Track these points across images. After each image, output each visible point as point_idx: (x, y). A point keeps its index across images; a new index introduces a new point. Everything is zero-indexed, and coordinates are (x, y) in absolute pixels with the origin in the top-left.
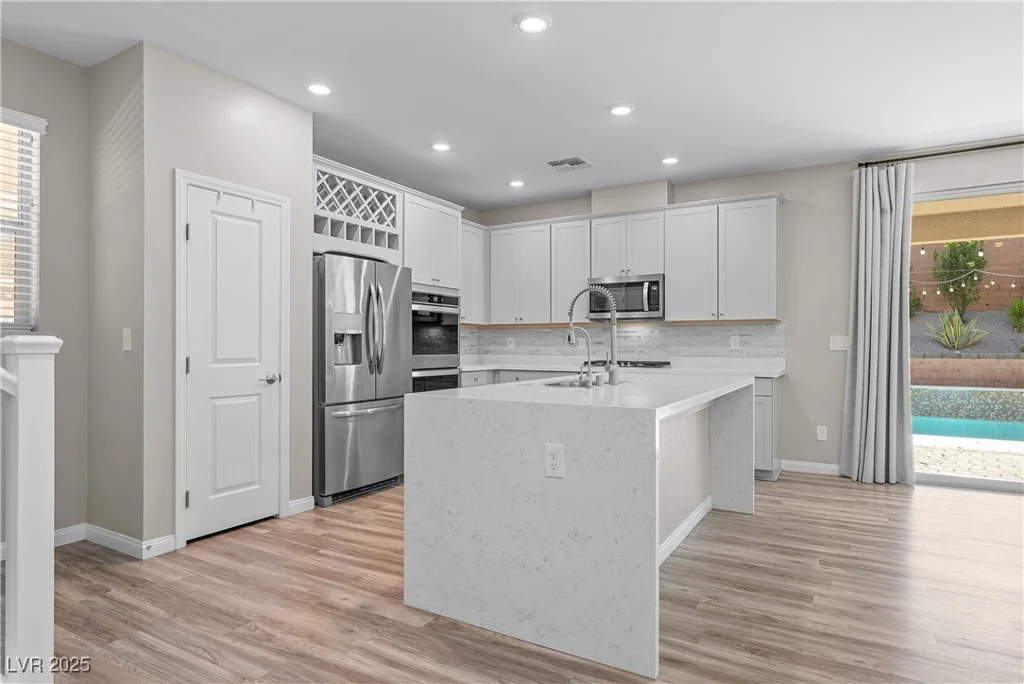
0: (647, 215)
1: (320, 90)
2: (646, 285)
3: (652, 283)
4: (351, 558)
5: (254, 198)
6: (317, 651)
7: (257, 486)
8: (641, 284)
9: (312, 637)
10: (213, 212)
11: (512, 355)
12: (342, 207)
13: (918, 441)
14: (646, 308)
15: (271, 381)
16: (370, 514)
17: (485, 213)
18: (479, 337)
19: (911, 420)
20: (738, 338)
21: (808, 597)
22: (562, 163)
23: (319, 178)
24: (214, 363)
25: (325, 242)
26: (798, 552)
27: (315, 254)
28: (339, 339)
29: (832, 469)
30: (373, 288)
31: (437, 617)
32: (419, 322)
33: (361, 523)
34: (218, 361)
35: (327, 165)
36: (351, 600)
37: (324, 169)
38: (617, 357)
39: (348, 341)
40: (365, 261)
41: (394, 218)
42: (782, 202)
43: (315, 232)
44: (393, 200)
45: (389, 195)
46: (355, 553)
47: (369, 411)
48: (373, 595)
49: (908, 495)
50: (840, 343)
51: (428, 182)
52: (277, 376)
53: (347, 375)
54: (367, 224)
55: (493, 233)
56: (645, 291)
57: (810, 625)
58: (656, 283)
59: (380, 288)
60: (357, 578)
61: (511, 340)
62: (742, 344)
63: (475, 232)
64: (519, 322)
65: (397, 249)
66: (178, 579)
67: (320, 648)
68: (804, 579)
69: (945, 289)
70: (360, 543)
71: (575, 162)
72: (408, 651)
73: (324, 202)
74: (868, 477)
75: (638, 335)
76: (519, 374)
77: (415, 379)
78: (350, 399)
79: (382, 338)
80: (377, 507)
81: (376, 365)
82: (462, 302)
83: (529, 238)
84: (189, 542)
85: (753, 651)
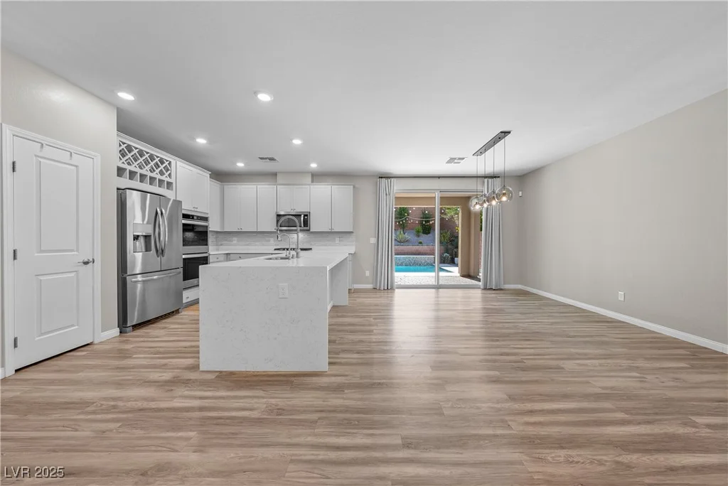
0: (304, 186)
1: (126, 96)
2: (302, 216)
3: (305, 215)
4: (157, 356)
5: (72, 151)
6: (153, 405)
7: (76, 327)
8: (300, 215)
9: (146, 399)
10: (36, 156)
11: (236, 246)
12: (136, 164)
13: (397, 274)
14: (302, 226)
15: (86, 263)
16: (162, 332)
17: (220, 176)
19: (394, 267)
20: (338, 239)
21: (372, 331)
22: (266, 159)
23: (120, 145)
24: (38, 253)
25: (125, 182)
26: (364, 317)
27: (118, 189)
28: (136, 238)
29: (370, 286)
30: (158, 210)
31: (221, 372)
32: (187, 228)
33: (157, 337)
34: (42, 251)
35: (125, 138)
36: (167, 376)
37: (124, 141)
38: (300, 247)
39: (142, 239)
40: (149, 194)
41: (170, 174)
42: (354, 187)
43: (118, 175)
44: (170, 164)
45: (167, 161)
46: (160, 353)
47: (155, 277)
48: (178, 371)
49: (394, 292)
50: (373, 240)
51: (191, 156)
52: (91, 260)
53: (137, 259)
54: (153, 175)
55: (225, 186)
56: (302, 218)
57: (374, 340)
58: (307, 215)
59: (163, 210)
60: (165, 365)
61: (235, 239)
62: (340, 241)
63: (216, 185)
64: (240, 230)
65: (172, 190)
66: (18, 393)
67: (154, 403)
68: (370, 325)
69: (399, 223)
70: (161, 347)
71: (272, 159)
72: (210, 391)
73: (124, 160)
74: (382, 288)
75: (298, 238)
76: (241, 256)
77: (184, 259)
78: (138, 272)
79: (164, 237)
80: (165, 328)
81: (160, 252)
82: (210, 219)
83: (246, 191)
84: (16, 371)
85: (358, 353)
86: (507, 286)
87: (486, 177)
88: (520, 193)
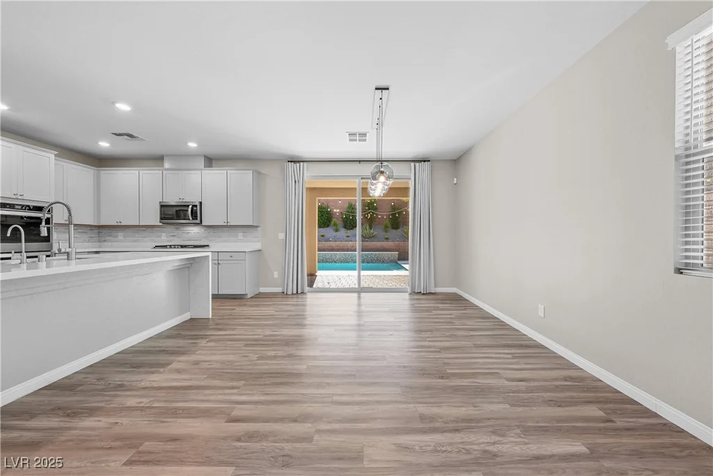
2: (190, 207)
3: (193, 206)
8: (188, 206)
14: (191, 218)
17: (103, 160)
18: (99, 232)
20: (242, 234)
22: (122, 135)
29: (279, 290)
42: (254, 172)
50: (282, 236)
55: (100, 172)
56: (190, 210)
58: (196, 206)
61: (121, 234)
62: (243, 236)
64: (119, 224)
75: (193, 232)
83: (125, 179)
86: (439, 290)
87: (412, 161)
88: (455, 179)
